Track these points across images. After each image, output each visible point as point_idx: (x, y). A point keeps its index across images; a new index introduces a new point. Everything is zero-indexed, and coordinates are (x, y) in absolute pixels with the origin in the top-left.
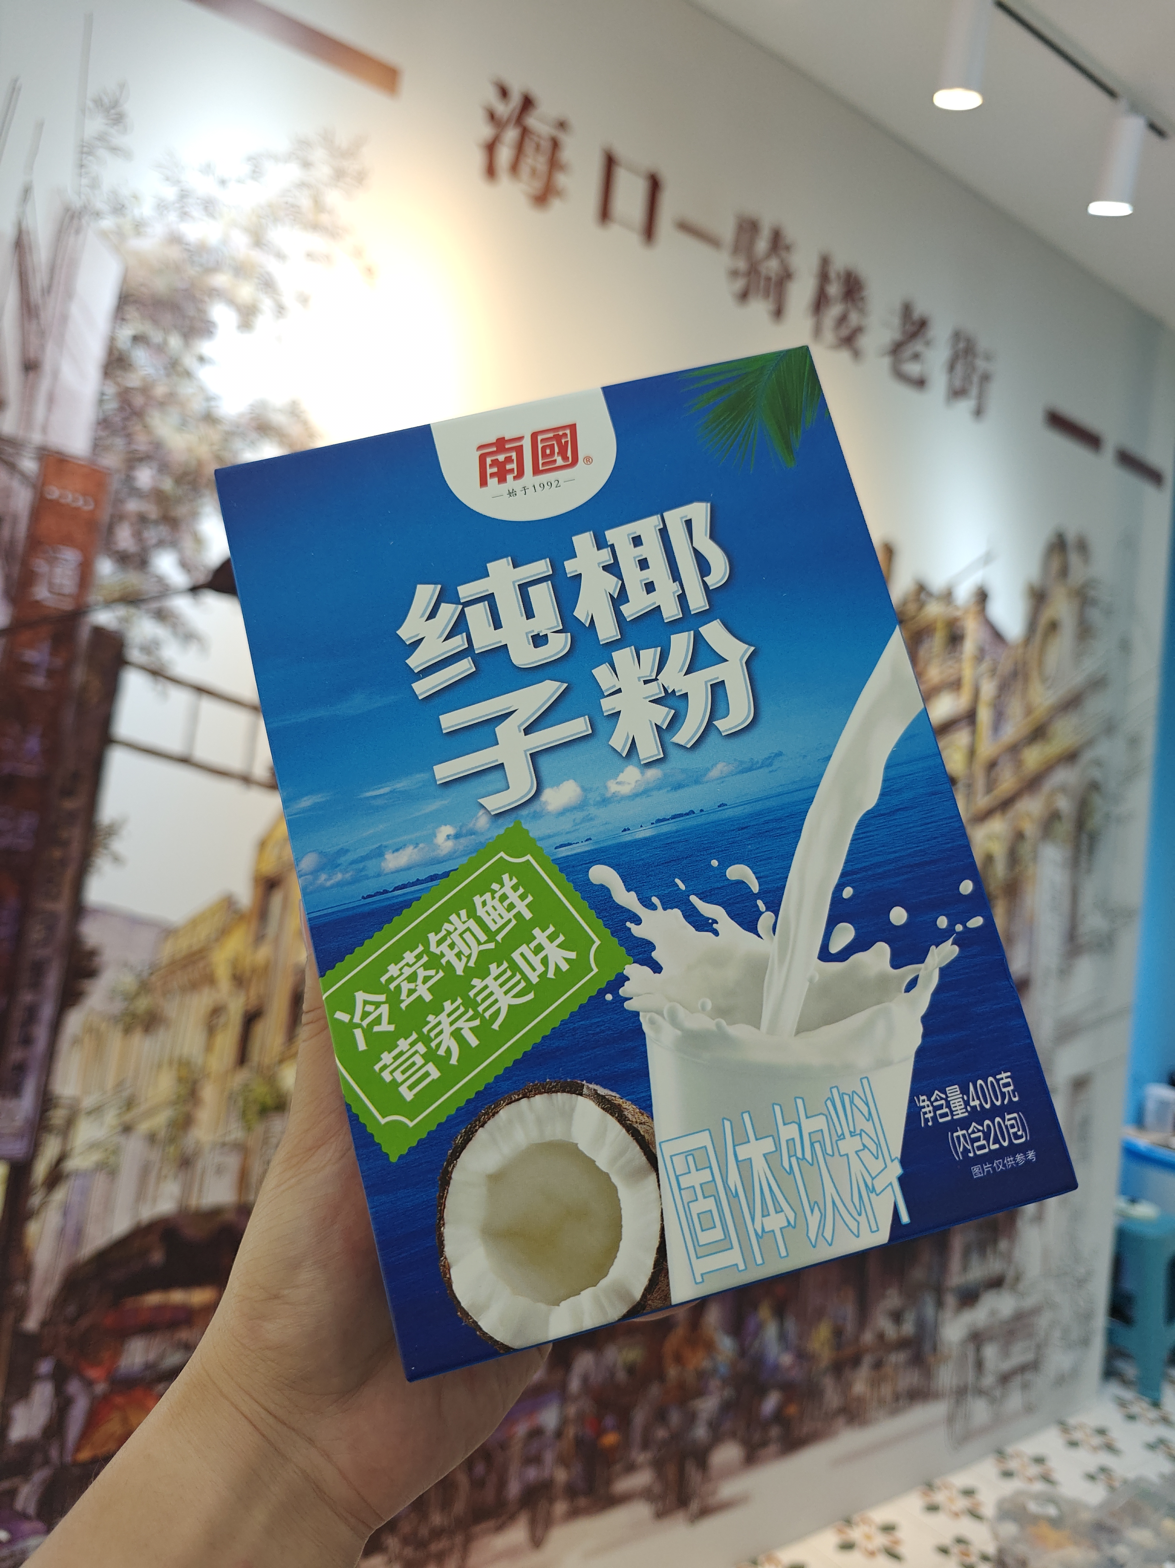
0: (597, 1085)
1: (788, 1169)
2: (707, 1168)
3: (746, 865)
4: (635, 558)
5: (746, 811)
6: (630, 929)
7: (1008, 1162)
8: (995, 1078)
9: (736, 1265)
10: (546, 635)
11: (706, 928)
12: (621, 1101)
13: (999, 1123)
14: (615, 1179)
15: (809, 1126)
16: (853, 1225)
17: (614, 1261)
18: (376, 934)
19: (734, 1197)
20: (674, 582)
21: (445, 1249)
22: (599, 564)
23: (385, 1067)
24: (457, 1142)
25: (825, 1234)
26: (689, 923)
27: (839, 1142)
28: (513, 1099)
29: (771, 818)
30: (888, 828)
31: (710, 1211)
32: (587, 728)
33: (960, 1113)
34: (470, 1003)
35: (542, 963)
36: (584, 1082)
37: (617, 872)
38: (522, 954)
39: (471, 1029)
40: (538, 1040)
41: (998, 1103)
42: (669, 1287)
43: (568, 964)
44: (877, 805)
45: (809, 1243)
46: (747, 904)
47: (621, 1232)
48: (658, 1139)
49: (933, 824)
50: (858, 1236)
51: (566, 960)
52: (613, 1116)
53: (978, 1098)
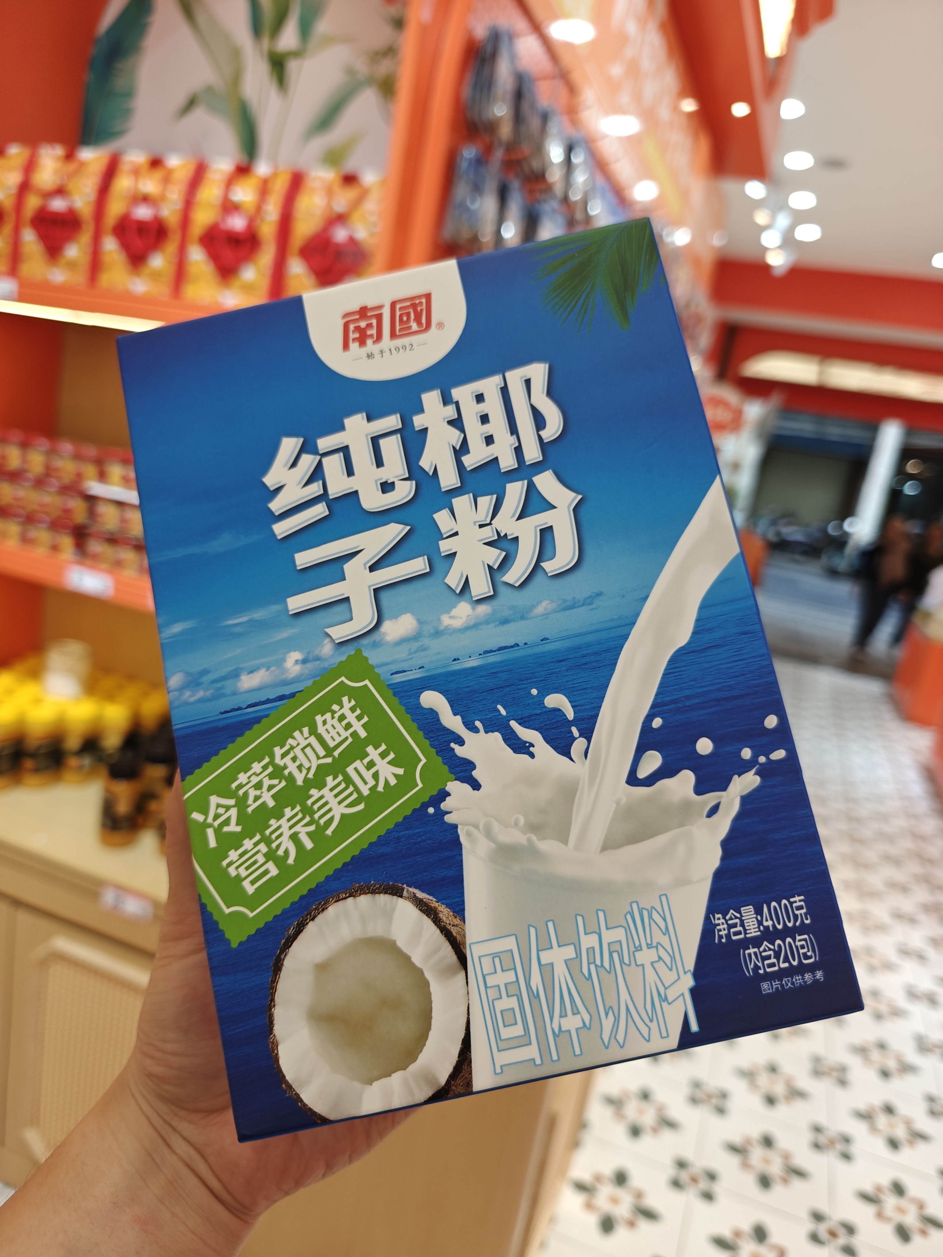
0: (416, 889)
1: (587, 975)
2: (512, 969)
3: (563, 695)
6: (453, 749)
12: (437, 905)
13: (790, 943)
14: (428, 975)
17: (423, 1048)
18: (230, 746)
19: (535, 997)
21: (274, 1028)
23: (230, 864)
24: (290, 932)
25: (617, 1037)
26: (508, 745)
27: (636, 954)
28: (341, 897)
32: (425, 566)
33: (753, 931)
34: (308, 811)
40: (366, 846)
41: (790, 925)
42: (472, 1076)
43: (397, 779)
46: (562, 730)
47: (431, 1022)
48: (468, 941)
50: (648, 1041)
51: (396, 776)
52: (429, 918)
53: (772, 919)
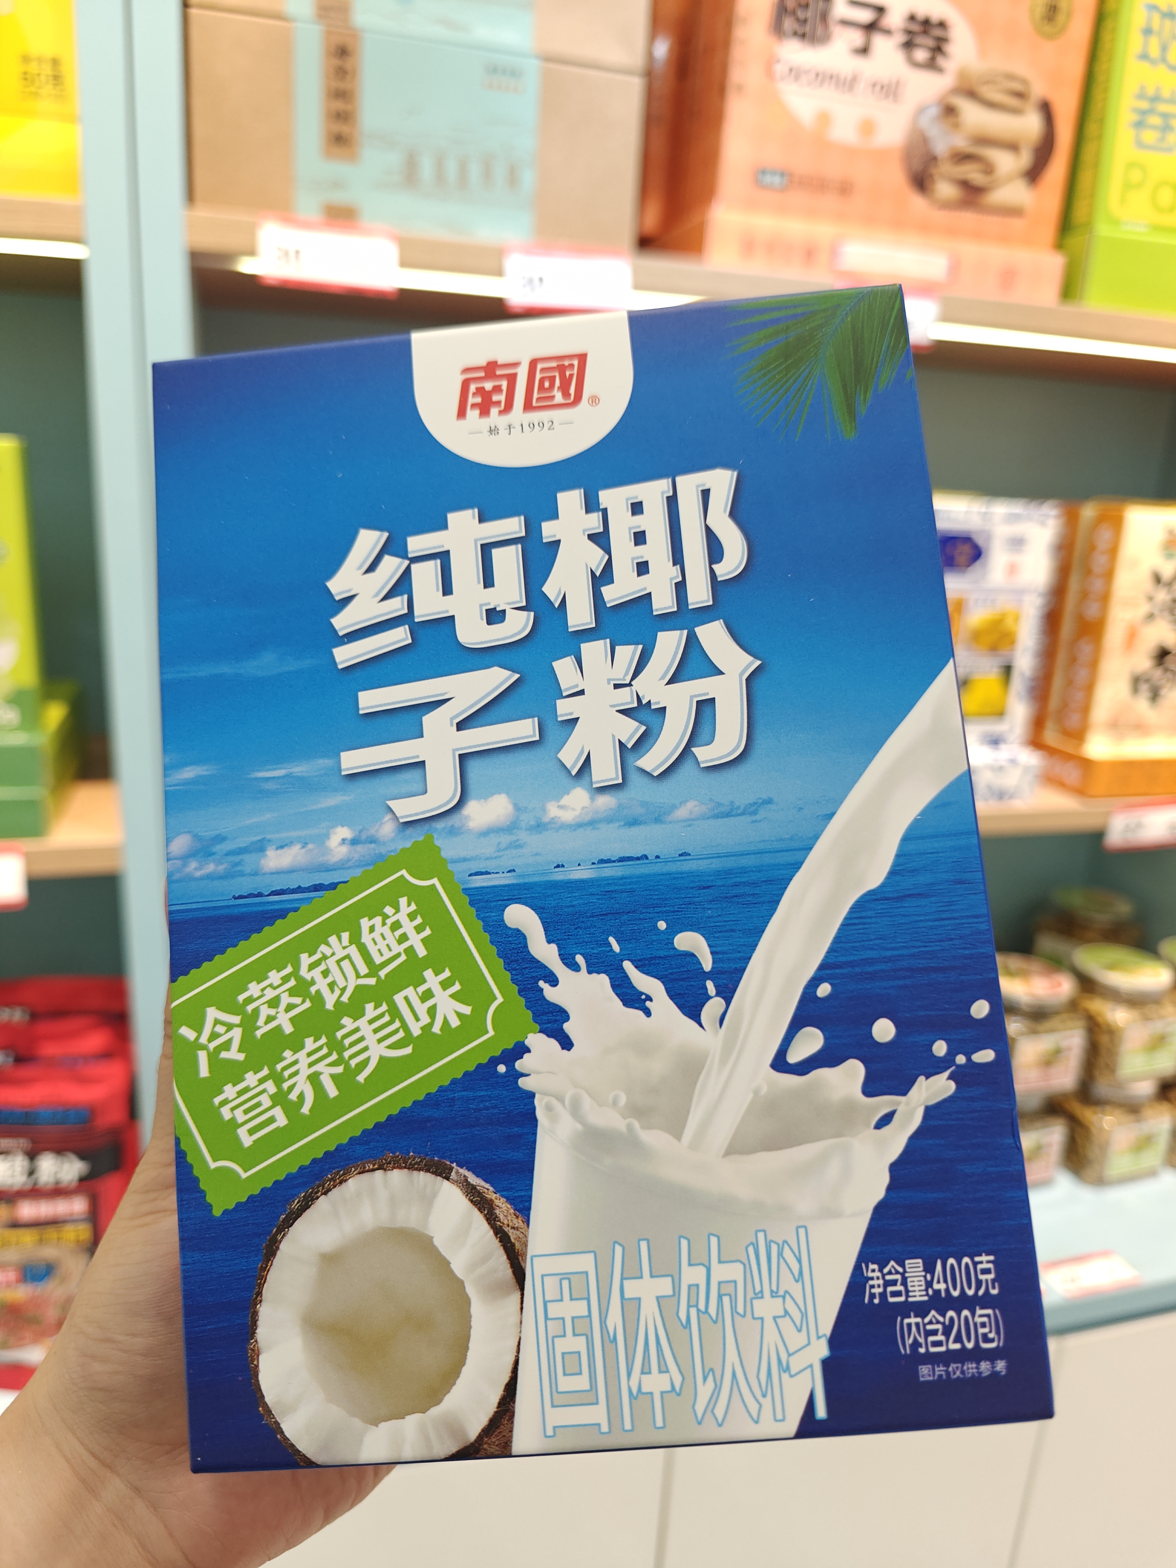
4: (630, 529)
5: (713, 866)
7: (968, 1369)
8: (972, 1260)
9: (599, 1425)
10: (504, 611)
11: (637, 1005)
15: (720, 1272)
16: (753, 1407)
20: (674, 564)
22: (584, 531)
29: (743, 880)
30: (890, 916)
31: (579, 1353)
35: (428, 1012)
36: (454, 1165)
37: (540, 918)
38: (406, 999)
39: (333, 1076)
44: (883, 885)
45: (694, 1417)
49: (952, 922)
